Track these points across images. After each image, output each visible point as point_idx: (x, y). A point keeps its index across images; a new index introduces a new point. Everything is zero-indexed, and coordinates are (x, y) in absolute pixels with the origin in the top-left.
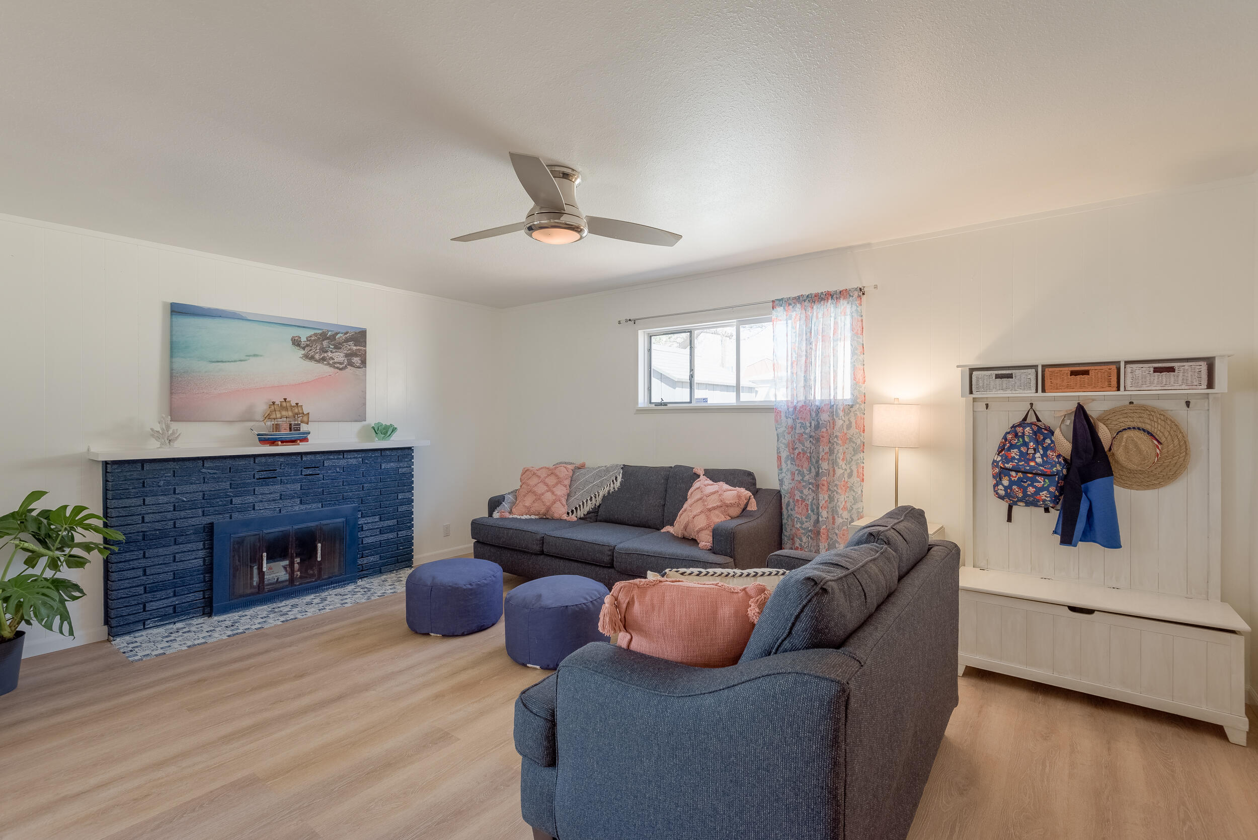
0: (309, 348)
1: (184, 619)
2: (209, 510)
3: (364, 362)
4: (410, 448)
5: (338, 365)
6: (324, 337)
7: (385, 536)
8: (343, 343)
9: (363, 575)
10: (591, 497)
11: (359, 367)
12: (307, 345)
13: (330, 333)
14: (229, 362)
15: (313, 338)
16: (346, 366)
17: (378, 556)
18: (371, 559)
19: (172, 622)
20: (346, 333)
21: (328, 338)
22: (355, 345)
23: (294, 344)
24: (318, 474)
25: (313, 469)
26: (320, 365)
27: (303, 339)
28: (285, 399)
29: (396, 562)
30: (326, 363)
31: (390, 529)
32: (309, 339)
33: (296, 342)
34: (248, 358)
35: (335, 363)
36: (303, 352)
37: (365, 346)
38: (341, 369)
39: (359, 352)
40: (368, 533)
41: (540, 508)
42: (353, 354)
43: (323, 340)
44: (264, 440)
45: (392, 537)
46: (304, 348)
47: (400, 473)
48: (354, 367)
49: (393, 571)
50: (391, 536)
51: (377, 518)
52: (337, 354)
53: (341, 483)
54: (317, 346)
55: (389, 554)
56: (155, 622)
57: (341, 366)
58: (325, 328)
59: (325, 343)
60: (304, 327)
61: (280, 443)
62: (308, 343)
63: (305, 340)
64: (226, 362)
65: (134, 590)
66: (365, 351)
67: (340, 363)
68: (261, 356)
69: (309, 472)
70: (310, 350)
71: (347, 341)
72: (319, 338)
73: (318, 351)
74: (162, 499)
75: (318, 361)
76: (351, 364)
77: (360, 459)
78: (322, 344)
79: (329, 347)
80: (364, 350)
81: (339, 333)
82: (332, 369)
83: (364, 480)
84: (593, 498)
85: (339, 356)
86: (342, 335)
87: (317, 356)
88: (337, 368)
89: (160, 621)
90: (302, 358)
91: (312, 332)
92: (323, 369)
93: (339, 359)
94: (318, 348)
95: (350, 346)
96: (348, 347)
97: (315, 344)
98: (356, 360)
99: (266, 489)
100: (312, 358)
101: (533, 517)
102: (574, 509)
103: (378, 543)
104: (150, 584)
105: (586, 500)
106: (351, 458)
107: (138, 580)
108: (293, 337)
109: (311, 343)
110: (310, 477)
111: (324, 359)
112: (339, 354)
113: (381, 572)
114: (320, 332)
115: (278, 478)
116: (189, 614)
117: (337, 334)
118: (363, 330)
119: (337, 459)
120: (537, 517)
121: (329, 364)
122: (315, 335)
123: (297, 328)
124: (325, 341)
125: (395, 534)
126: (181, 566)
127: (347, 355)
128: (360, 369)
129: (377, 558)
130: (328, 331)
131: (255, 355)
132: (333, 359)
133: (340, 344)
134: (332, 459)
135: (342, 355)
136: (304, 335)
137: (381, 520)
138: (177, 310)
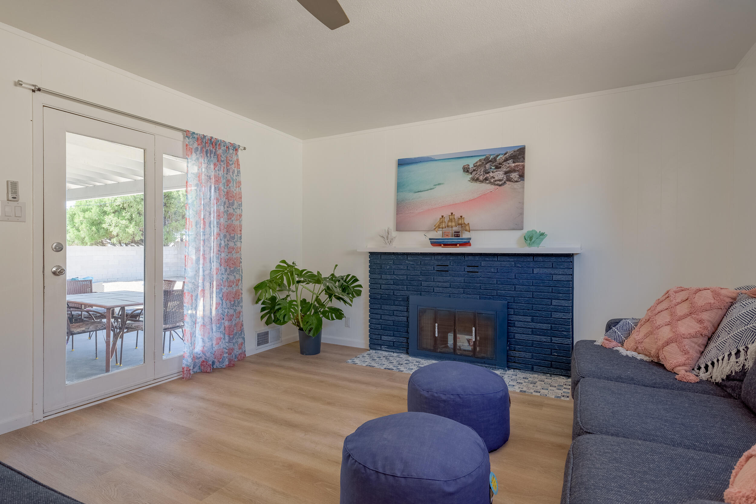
0: (475, 172)
1: (398, 352)
2: (410, 288)
3: (522, 176)
4: (570, 256)
5: (498, 182)
6: (487, 161)
7: (537, 338)
8: (503, 162)
9: (516, 366)
10: (738, 352)
11: (517, 182)
12: (474, 170)
13: (492, 157)
14: (424, 191)
15: (478, 164)
16: (505, 182)
17: (531, 354)
18: (523, 354)
19: (392, 351)
20: (506, 154)
21: (490, 161)
22: (514, 162)
23: (464, 171)
24: (478, 272)
25: (473, 267)
26: (483, 184)
27: (471, 166)
28: (452, 213)
29: (550, 366)
30: (487, 182)
31: (543, 333)
32: (475, 165)
33: (466, 170)
34: (435, 186)
35: (496, 181)
36: (471, 176)
37: (523, 161)
38: (500, 185)
39: (517, 168)
40: (519, 330)
41: (651, 345)
42: (513, 171)
43: (486, 164)
44: (435, 243)
45: (545, 340)
46: (471, 173)
47: (554, 279)
48: (512, 182)
49: (548, 374)
50: (543, 339)
51: (529, 319)
52: (497, 173)
53: (495, 282)
54: (481, 170)
55: (542, 356)
56: (386, 347)
57: (500, 183)
58: (488, 154)
59: (488, 166)
60: (472, 156)
61: (442, 245)
62: (474, 168)
63: (473, 166)
64: (422, 191)
65: (377, 326)
66: (524, 167)
67: (500, 180)
68: (443, 184)
69: (471, 269)
70: (476, 174)
71: (506, 160)
72: (483, 163)
73: (481, 173)
74: (389, 277)
75: (481, 182)
76: (509, 180)
77: (513, 263)
78: (485, 167)
79: (491, 168)
80: (522, 165)
81: (499, 155)
82: (493, 187)
83: (515, 281)
84: (742, 352)
85: (499, 175)
86: (502, 156)
87: (481, 178)
88: (497, 185)
89: (388, 348)
90: (469, 181)
91: (477, 159)
92: (486, 187)
93: (499, 177)
94: (482, 171)
95: (509, 164)
96: (507, 165)
97: (480, 168)
98: (515, 176)
99: (440, 279)
100: (477, 180)
101: (640, 357)
102: (709, 364)
103: (530, 342)
104: (384, 325)
105: (728, 353)
106: (504, 261)
107: (379, 321)
108: (464, 166)
109: (477, 167)
110: (471, 274)
111: (486, 179)
112: (499, 172)
113: (532, 370)
114: (483, 157)
115: (449, 272)
116: (400, 350)
117: (498, 156)
118: (522, 147)
119: (492, 261)
120: (646, 358)
121: (490, 183)
122: (480, 160)
123: (466, 158)
124: (488, 164)
125: (549, 339)
126: (397, 318)
127: (506, 173)
128: (517, 183)
129: (529, 355)
130: (490, 155)
131: (439, 184)
132: (494, 178)
133: (500, 164)
134: (487, 261)
135: (501, 173)
136: (471, 163)
137: (533, 321)
138: (402, 163)
